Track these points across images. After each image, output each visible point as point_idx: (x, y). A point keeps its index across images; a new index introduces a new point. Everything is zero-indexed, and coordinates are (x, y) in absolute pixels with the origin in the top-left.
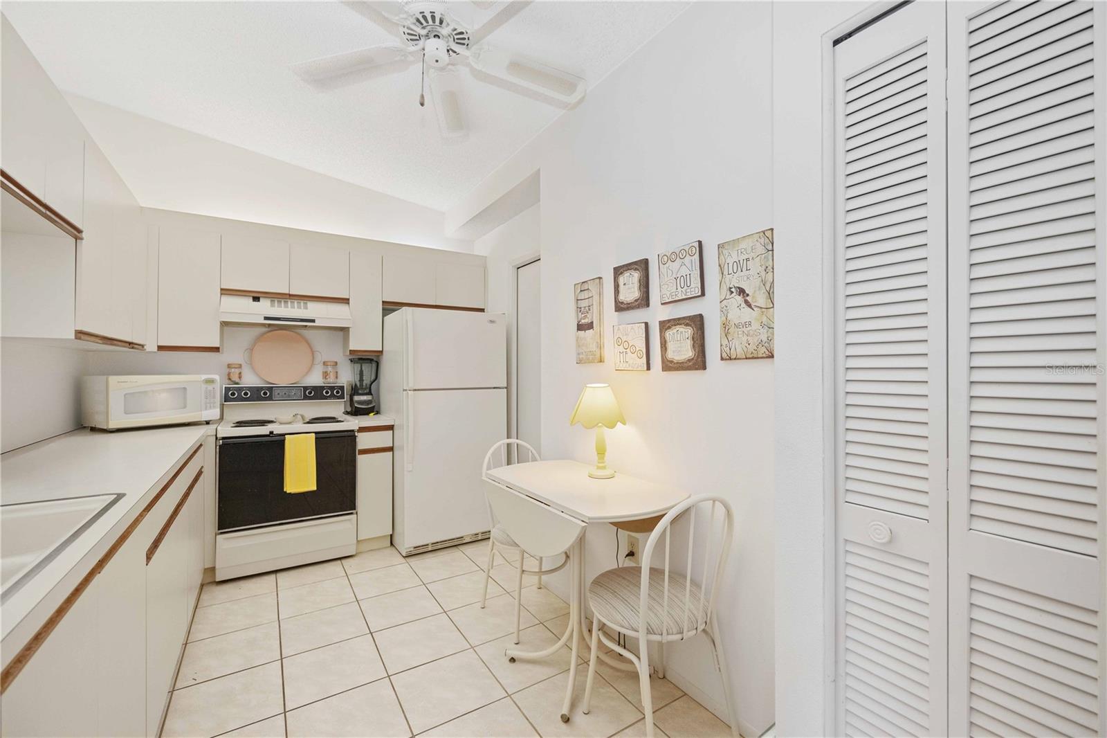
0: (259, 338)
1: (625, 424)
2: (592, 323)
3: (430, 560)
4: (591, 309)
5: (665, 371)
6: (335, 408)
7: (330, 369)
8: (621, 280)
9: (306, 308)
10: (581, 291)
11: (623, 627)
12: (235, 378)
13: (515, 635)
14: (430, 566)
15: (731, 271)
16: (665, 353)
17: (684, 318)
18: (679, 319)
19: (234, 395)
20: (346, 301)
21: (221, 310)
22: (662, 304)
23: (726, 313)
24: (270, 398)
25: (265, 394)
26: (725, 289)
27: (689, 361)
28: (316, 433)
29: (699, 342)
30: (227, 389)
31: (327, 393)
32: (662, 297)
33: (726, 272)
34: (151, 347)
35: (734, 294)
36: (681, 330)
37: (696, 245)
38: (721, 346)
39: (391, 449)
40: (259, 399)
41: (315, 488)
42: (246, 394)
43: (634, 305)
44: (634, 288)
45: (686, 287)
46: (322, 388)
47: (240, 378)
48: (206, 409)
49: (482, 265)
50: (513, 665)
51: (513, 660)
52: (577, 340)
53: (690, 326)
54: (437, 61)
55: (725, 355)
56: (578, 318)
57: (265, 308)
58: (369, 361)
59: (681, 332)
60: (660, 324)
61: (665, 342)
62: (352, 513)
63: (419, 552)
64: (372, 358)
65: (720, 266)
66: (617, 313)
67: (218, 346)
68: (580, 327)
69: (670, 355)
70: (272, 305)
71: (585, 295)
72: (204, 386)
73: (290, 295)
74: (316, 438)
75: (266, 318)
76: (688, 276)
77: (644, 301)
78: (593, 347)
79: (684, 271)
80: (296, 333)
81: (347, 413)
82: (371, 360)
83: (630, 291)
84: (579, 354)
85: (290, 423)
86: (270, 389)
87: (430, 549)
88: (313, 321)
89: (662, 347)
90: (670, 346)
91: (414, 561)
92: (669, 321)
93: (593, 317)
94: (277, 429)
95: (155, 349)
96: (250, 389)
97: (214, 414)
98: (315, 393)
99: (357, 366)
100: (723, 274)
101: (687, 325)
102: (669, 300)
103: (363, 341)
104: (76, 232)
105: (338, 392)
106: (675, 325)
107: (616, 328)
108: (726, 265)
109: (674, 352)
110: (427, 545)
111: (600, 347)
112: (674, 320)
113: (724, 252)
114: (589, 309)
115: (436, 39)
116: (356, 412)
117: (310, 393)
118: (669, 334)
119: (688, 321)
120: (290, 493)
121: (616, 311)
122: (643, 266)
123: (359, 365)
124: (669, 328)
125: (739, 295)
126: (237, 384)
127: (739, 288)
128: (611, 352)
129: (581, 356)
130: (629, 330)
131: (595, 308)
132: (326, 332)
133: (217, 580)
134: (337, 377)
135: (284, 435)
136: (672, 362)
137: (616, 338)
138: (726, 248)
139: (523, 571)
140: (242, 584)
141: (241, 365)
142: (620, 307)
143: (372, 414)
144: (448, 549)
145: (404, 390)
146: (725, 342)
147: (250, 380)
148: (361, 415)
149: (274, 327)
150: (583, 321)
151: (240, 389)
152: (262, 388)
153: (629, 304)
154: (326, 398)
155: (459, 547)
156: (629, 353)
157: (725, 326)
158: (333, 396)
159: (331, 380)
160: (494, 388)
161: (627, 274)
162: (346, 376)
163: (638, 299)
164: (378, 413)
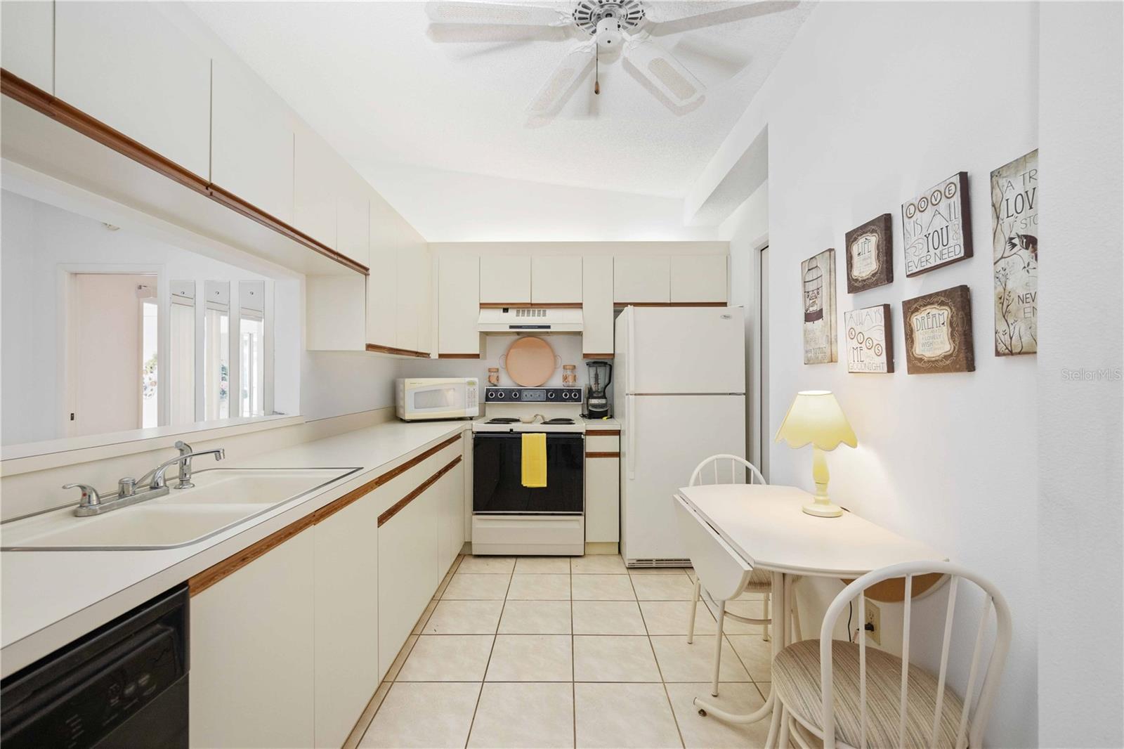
0: (511, 346)
1: (854, 446)
2: (821, 310)
3: (652, 578)
4: (820, 292)
5: (911, 374)
6: (572, 411)
7: (569, 372)
8: (855, 249)
9: (544, 315)
10: (809, 270)
11: (804, 717)
12: (494, 381)
13: (713, 685)
14: (650, 583)
15: (1012, 211)
16: (912, 347)
17: (937, 294)
18: (930, 296)
19: (493, 396)
20: (579, 306)
21: (479, 322)
22: (908, 276)
23: (1003, 280)
24: (519, 399)
25: (515, 395)
26: (1002, 241)
27: (946, 357)
28: (547, 433)
29: (960, 329)
30: (488, 390)
31: (566, 395)
32: (907, 266)
33: (1003, 214)
34: (434, 356)
35: (1018, 247)
36: (934, 311)
37: (957, 180)
38: (996, 333)
39: (618, 455)
40: (511, 399)
41: (545, 485)
42: (501, 395)
43: (870, 281)
44: (870, 258)
45: (940, 249)
46: (562, 391)
47: (498, 380)
48: (469, 407)
49: (724, 252)
50: (700, 718)
51: (703, 713)
52: (805, 334)
53: (946, 304)
54: (609, 42)
55: (1002, 348)
56: (805, 305)
57: (513, 318)
58: (603, 364)
59: (934, 316)
60: (903, 306)
61: (912, 331)
62: (580, 515)
63: (641, 566)
64: (606, 361)
65: (993, 205)
66: (851, 295)
67: (478, 353)
68: (810, 317)
69: (919, 350)
70: (518, 315)
71: (814, 274)
72: (467, 387)
73: (532, 304)
74: (547, 438)
75: (511, 327)
76: (945, 230)
77: (886, 274)
78: (823, 343)
79: (939, 223)
80: (542, 339)
81: (583, 416)
82: (605, 364)
83: (867, 265)
84: (807, 352)
85: (531, 422)
86: (519, 391)
87: (654, 565)
88: (549, 327)
89: (906, 339)
90: (919, 336)
91: (636, 575)
92: (916, 300)
93: (823, 302)
94: (516, 427)
95: (437, 357)
96: (504, 390)
97: (474, 411)
98: (556, 396)
99: (593, 371)
100: (998, 218)
101: (942, 304)
102: (917, 270)
103: (596, 345)
104: (364, 270)
105: (575, 395)
106: (925, 306)
107: (848, 316)
108: (1004, 202)
109: (923, 345)
110: (652, 560)
111: (832, 341)
112: (923, 298)
113: (1000, 182)
114: (818, 292)
115: (609, 18)
116: (592, 415)
117: (551, 395)
118: (916, 319)
119: (943, 299)
120: (526, 487)
121: (849, 293)
122: (882, 225)
123: (594, 368)
124: (917, 310)
125: (1027, 248)
126: (495, 386)
127: (1026, 237)
128: (844, 348)
129: (809, 355)
130: (864, 317)
131: (824, 291)
132: (566, 337)
133: (474, 553)
134: (575, 380)
135: (520, 433)
136: (921, 360)
137: (848, 328)
138: (1004, 174)
139: (725, 612)
140: (491, 562)
141: (498, 369)
142: (855, 286)
143: (605, 418)
144: (674, 570)
145: (627, 394)
146: (1002, 326)
147: (505, 383)
148: (594, 418)
149: (523, 335)
150: (811, 309)
151: (497, 391)
152: (513, 390)
153: (864, 281)
154: (565, 400)
155: (686, 570)
156: (864, 348)
157: (1003, 301)
158: (571, 399)
159: (570, 384)
160: (730, 394)
161: (862, 240)
162: (584, 380)
163: (876, 273)
164: (612, 417)
